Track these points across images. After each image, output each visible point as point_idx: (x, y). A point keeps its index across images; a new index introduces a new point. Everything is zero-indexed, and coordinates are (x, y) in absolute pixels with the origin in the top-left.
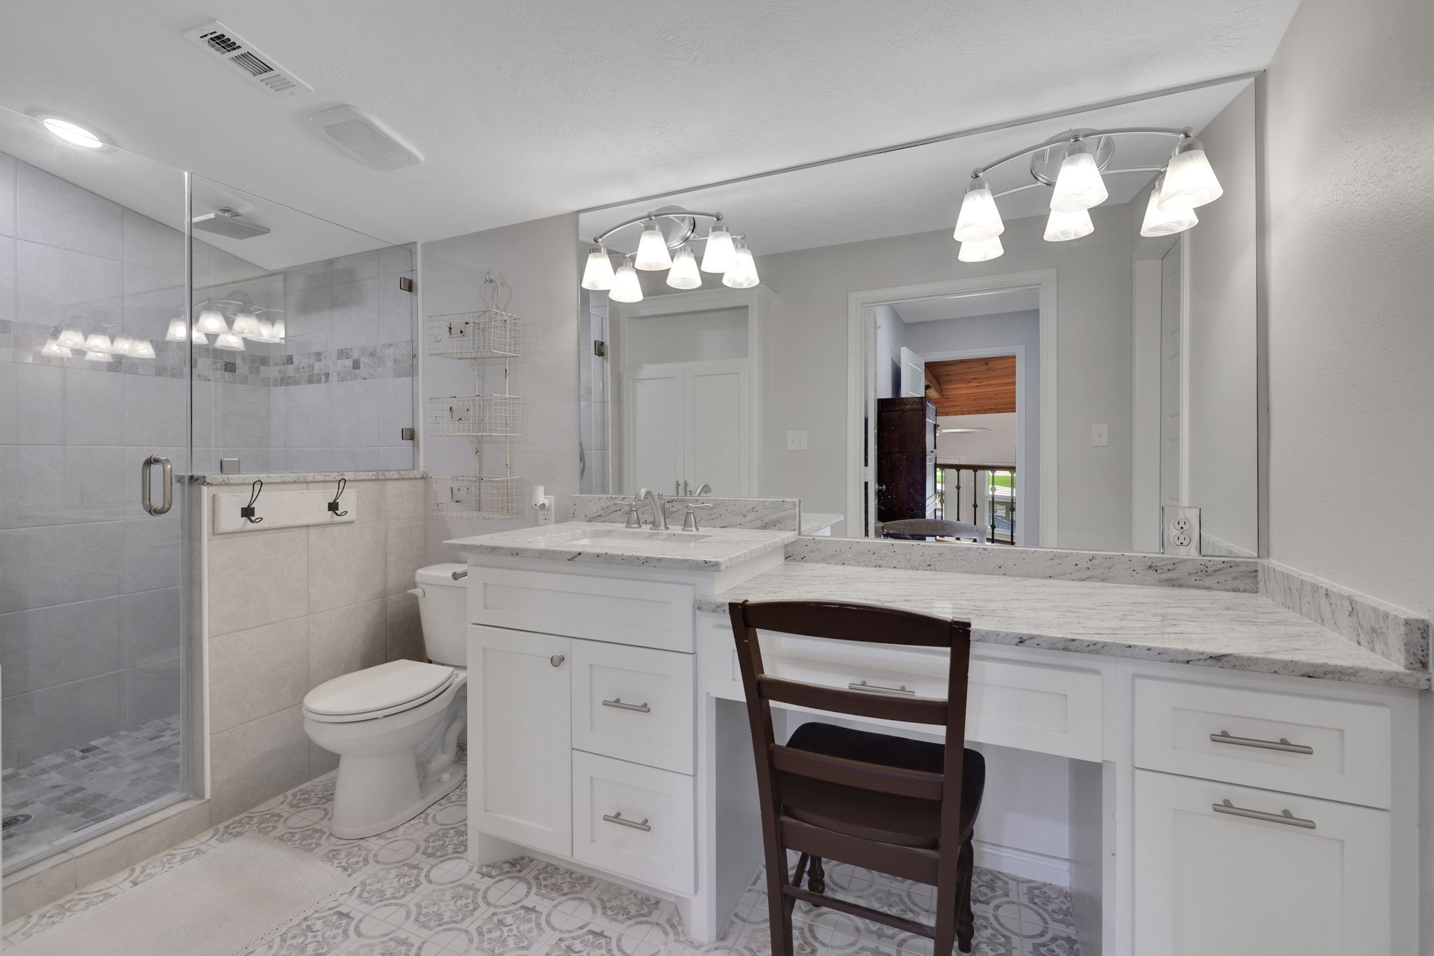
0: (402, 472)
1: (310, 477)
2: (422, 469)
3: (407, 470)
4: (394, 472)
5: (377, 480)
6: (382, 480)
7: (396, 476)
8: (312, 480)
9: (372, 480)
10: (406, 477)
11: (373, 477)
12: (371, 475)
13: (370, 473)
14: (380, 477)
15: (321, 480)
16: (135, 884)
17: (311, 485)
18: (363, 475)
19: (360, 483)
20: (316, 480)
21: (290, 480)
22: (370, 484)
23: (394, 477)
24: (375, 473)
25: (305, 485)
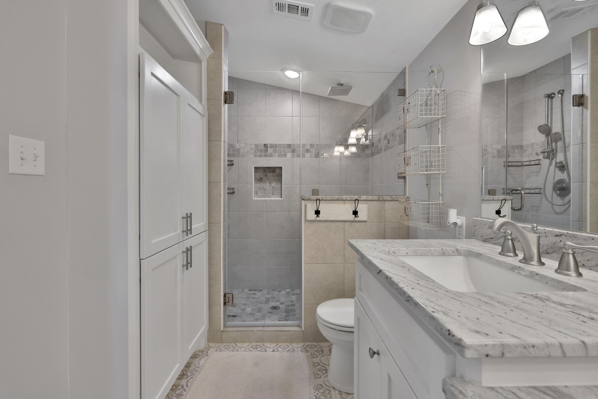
0: (394, 197)
1: (344, 197)
2: (407, 195)
3: (397, 196)
4: (388, 197)
5: (379, 200)
6: (381, 200)
7: (390, 199)
8: (345, 199)
9: (376, 200)
10: (396, 199)
11: (377, 199)
12: (375, 198)
13: (375, 197)
14: (381, 199)
15: (349, 199)
16: (273, 351)
17: (346, 202)
18: (371, 198)
19: (370, 202)
20: (347, 199)
21: (335, 199)
22: (375, 203)
23: (389, 199)
24: (378, 197)
25: (343, 202)
